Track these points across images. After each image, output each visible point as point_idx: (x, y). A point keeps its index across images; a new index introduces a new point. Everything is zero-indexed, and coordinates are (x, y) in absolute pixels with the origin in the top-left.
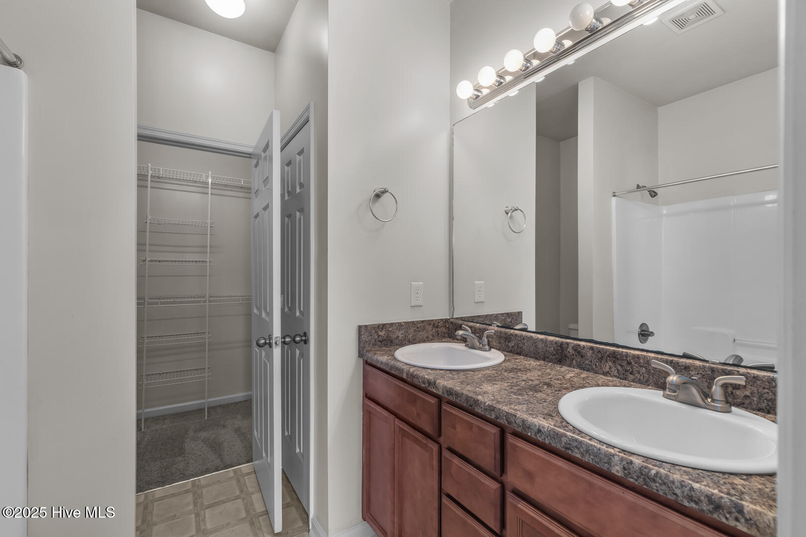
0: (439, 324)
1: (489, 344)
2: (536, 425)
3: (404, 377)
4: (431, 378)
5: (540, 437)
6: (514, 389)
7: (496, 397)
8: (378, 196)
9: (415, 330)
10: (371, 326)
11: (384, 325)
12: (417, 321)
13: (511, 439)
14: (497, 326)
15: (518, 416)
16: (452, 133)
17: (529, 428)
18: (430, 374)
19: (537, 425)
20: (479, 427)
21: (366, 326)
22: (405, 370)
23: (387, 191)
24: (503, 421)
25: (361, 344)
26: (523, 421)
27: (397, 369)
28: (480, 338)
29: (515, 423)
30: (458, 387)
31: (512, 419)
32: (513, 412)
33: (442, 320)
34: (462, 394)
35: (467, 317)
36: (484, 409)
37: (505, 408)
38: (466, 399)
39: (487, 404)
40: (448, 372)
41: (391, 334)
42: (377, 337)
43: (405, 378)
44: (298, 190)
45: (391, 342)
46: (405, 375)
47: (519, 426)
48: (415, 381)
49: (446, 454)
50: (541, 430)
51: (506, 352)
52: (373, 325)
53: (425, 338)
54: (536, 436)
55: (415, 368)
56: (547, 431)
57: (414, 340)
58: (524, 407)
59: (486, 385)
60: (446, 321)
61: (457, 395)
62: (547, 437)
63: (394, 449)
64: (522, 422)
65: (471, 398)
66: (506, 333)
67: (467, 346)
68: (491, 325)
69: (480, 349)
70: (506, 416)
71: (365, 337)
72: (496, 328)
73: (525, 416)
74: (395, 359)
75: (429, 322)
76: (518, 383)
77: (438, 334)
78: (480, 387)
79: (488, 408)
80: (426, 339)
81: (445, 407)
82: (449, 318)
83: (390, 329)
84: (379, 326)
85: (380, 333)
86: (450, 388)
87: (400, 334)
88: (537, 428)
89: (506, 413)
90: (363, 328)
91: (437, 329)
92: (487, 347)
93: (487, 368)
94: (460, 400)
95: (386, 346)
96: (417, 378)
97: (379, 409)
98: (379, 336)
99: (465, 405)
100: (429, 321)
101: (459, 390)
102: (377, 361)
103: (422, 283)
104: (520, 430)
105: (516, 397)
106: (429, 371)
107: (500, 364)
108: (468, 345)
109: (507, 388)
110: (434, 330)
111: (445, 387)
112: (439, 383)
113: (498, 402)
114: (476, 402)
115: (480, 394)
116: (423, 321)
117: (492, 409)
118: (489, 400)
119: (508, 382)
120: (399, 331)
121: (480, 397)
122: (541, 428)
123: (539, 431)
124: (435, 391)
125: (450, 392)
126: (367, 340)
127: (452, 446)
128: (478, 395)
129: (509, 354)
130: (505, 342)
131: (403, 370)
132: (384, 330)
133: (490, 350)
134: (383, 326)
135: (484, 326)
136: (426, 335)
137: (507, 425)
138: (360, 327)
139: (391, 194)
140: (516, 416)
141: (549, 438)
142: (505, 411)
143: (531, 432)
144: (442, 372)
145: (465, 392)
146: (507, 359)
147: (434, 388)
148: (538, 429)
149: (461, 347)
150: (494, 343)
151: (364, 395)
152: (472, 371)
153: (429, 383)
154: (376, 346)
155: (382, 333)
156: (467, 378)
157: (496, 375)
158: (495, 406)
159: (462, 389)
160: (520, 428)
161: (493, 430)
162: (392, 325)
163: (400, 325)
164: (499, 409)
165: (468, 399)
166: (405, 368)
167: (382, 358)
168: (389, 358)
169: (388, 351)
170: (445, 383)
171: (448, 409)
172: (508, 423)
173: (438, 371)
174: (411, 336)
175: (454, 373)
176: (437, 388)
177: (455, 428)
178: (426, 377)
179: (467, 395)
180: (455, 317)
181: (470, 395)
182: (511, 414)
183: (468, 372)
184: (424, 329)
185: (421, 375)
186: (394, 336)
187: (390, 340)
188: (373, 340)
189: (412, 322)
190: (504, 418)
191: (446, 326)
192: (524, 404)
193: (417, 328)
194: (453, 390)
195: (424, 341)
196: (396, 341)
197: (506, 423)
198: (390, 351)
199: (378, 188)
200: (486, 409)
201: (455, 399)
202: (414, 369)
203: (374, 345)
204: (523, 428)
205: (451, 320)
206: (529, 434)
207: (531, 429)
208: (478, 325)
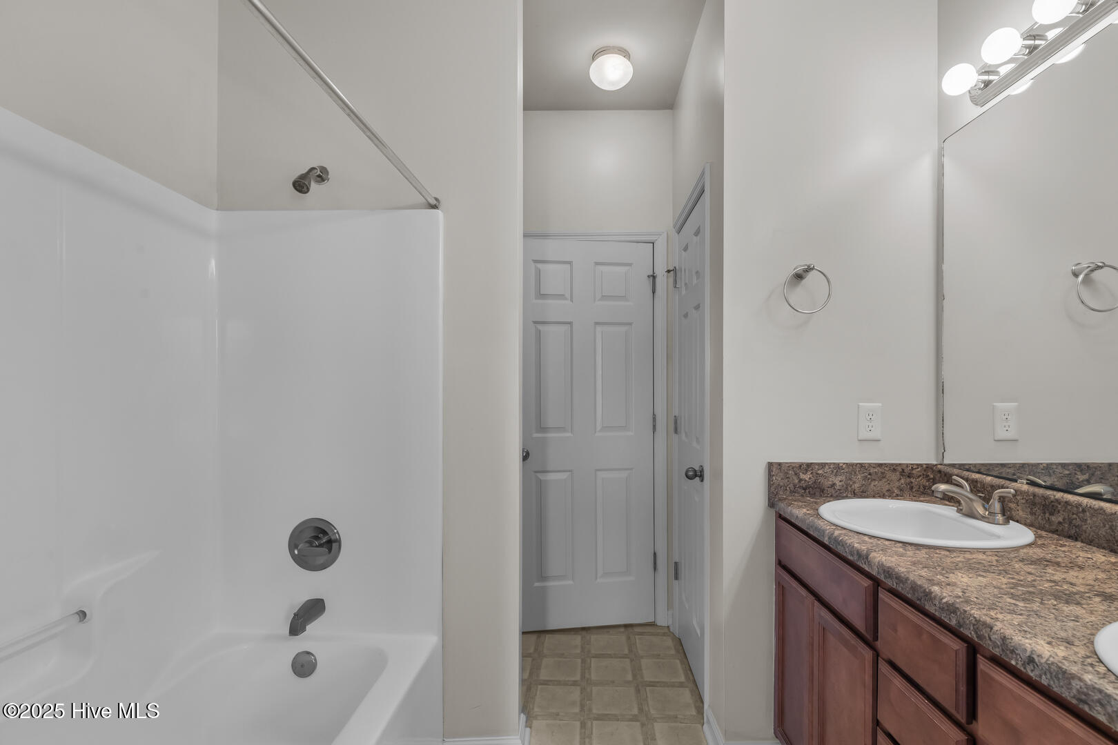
0: (914, 472)
1: (1003, 512)
2: (1025, 650)
3: (825, 542)
4: (864, 548)
5: (1032, 671)
6: (1019, 590)
7: (967, 595)
8: (799, 277)
9: (866, 477)
10: (787, 465)
11: (809, 465)
12: (870, 464)
13: (983, 665)
14: (1027, 483)
15: (995, 628)
16: (941, 154)
17: (1013, 652)
18: (864, 542)
19: (1029, 650)
20: (933, 636)
21: (780, 464)
22: (828, 531)
23: (813, 269)
24: (969, 633)
25: (772, 489)
26: (1004, 639)
27: (817, 529)
28: (986, 500)
29: (990, 639)
30: (903, 567)
31: (985, 632)
32: (988, 620)
33: (921, 465)
34: (907, 579)
35: (975, 464)
36: (940, 607)
37: (976, 613)
38: (912, 587)
39: (944, 601)
40: (901, 545)
41: (821, 480)
42: (797, 481)
43: (827, 543)
44: (695, 281)
45: (822, 491)
46: (826, 539)
47: (996, 646)
48: (840, 549)
49: (884, 668)
50: (1033, 658)
51: (1046, 531)
52: (790, 463)
53: (884, 491)
54: (1025, 668)
55: (844, 532)
56: (1046, 662)
57: (863, 492)
58: (1017, 620)
59: (960, 574)
60: (929, 467)
61: (899, 579)
62: (1045, 674)
63: (812, 645)
64: (1001, 640)
65: (921, 587)
66: (1045, 498)
67: (959, 511)
68: (1016, 481)
69: (983, 518)
70: (974, 625)
71: (778, 479)
72: (1025, 487)
73: (1009, 632)
74: (819, 516)
75: (894, 468)
76: (1035, 583)
77: (912, 488)
78: (946, 575)
79: (946, 608)
80: (886, 494)
81: (883, 595)
82: (935, 463)
83: (820, 472)
84: (801, 465)
85: (802, 476)
86: (889, 567)
87: (838, 481)
88: (1028, 654)
89: (976, 620)
90: (775, 466)
91: (908, 480)
92: (1000, 518)
93: (983, 551)
94: (902, 589)
95: (813, 495)
96: (843, 545)
97: (795, 584)
98: (800, 480)
99: (909, 596)
100: (892, 465)
101: (903, 572)
102: (791, 514)
103: (880, 404)
104: (997, 652)
105: (1014, 602)
106: (866, 538)
107: (1017, 549)
108: (961, 510)
109: (1004, 586)
110: (903, 481)
111: (882, 564)
112: (875, 558)
113: (967, 602)
114: (928, 595)
115: (939, 584)
116: (880, 465)
117: (951, 609)
118: (951, 596)
119: (1013, 578)
120: (836, 475)
121: (936, 589)
122: (1035, 657)
123: (1031, 660)
124: (867, 569)
125: (889, 572)
126: (782, 484)
127: (893, 659)
128: (934, 585)
129: (1050, 535)
130: (1044, 513)
131: (824, 531)
132: (809, 473)
133: (1006, 522)
134: (809, 467)
135: (1002, 482)
136: (887, 487)
137: (976, 640)
138: (770, 465)
139: (820, 272)
140: (991, 628)
141: (1048, 676)
142: (975, 618)
143: (1017, 660)
144: (887, 543)
145: (912, 577)
146: (1039, 542)
147: (865, 563)
148: (1029, 656)
149: (949, 511)
150: (1021, 513)
151: (777, 562)
152: (949, 551)
153: (859, 554)
154: (796, 495)
155: (806, 477)
156: (930, 558)
157: (995, 563)
158: (957, 606)
159: (908, 572)
160: (997, 650)
161: (956, 645)
162: (823, 465)
163: (837, 468)
164: (965, 611)
165: (914, 588)
166: (828, 528)
167: (798, 512)
168: (808, 512)
169: (813, 502)
170: (884, 558)
171: (886, 600)
172: (977, 637)
173: (882, 541)
174: (857, 485)
175: (909, 548)
176: (869, 564)
177: (895, 630)
178: (856, 545)
179: (914, 582)
180: (946, 462)
181: (919, 583)
182: (985, 624)
183: (938, 551)
184: (884, 478)
185: (849, 542)
186: (827, 483)
187: (819, 488)
188: (791, 486)
189: (860, 464)
190: (972, 628)
191: (928, 476)
192: (1021, 615)
193: (870, 474)
194: (894, 569)
195: (883, 496)
196: (831, 491)
197: (975, 636)
198: (816, 503)
199: (798, 264)
200: (942, 609)
201: (895, 584)
202: (840, 532)
203: (792, 492)
204: (1003, 650)
205: (939, 466)
206: (1013, 662)
207: (1017, 654)
208: (989, 478)
